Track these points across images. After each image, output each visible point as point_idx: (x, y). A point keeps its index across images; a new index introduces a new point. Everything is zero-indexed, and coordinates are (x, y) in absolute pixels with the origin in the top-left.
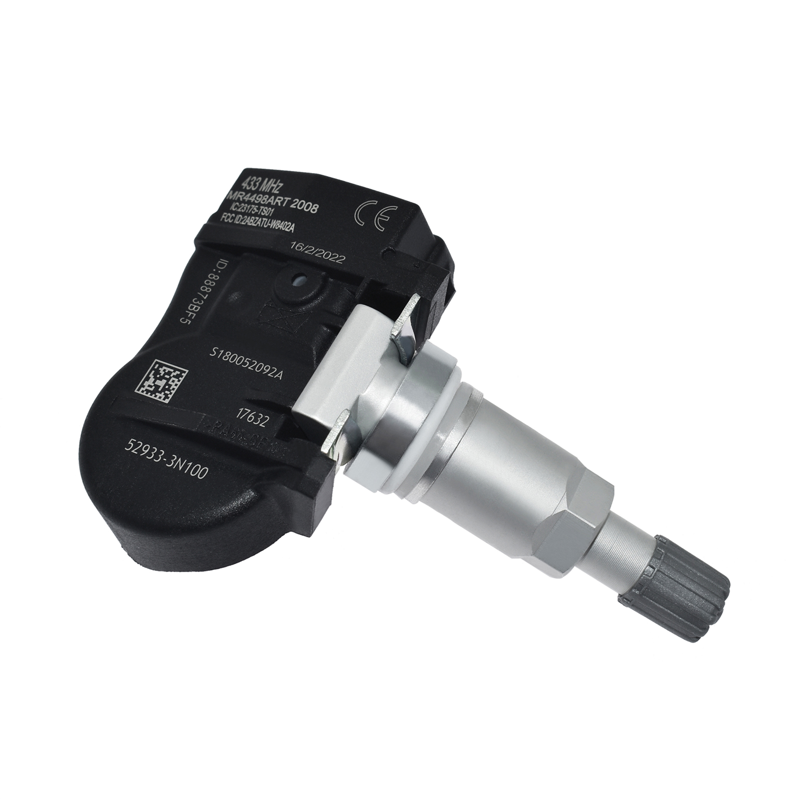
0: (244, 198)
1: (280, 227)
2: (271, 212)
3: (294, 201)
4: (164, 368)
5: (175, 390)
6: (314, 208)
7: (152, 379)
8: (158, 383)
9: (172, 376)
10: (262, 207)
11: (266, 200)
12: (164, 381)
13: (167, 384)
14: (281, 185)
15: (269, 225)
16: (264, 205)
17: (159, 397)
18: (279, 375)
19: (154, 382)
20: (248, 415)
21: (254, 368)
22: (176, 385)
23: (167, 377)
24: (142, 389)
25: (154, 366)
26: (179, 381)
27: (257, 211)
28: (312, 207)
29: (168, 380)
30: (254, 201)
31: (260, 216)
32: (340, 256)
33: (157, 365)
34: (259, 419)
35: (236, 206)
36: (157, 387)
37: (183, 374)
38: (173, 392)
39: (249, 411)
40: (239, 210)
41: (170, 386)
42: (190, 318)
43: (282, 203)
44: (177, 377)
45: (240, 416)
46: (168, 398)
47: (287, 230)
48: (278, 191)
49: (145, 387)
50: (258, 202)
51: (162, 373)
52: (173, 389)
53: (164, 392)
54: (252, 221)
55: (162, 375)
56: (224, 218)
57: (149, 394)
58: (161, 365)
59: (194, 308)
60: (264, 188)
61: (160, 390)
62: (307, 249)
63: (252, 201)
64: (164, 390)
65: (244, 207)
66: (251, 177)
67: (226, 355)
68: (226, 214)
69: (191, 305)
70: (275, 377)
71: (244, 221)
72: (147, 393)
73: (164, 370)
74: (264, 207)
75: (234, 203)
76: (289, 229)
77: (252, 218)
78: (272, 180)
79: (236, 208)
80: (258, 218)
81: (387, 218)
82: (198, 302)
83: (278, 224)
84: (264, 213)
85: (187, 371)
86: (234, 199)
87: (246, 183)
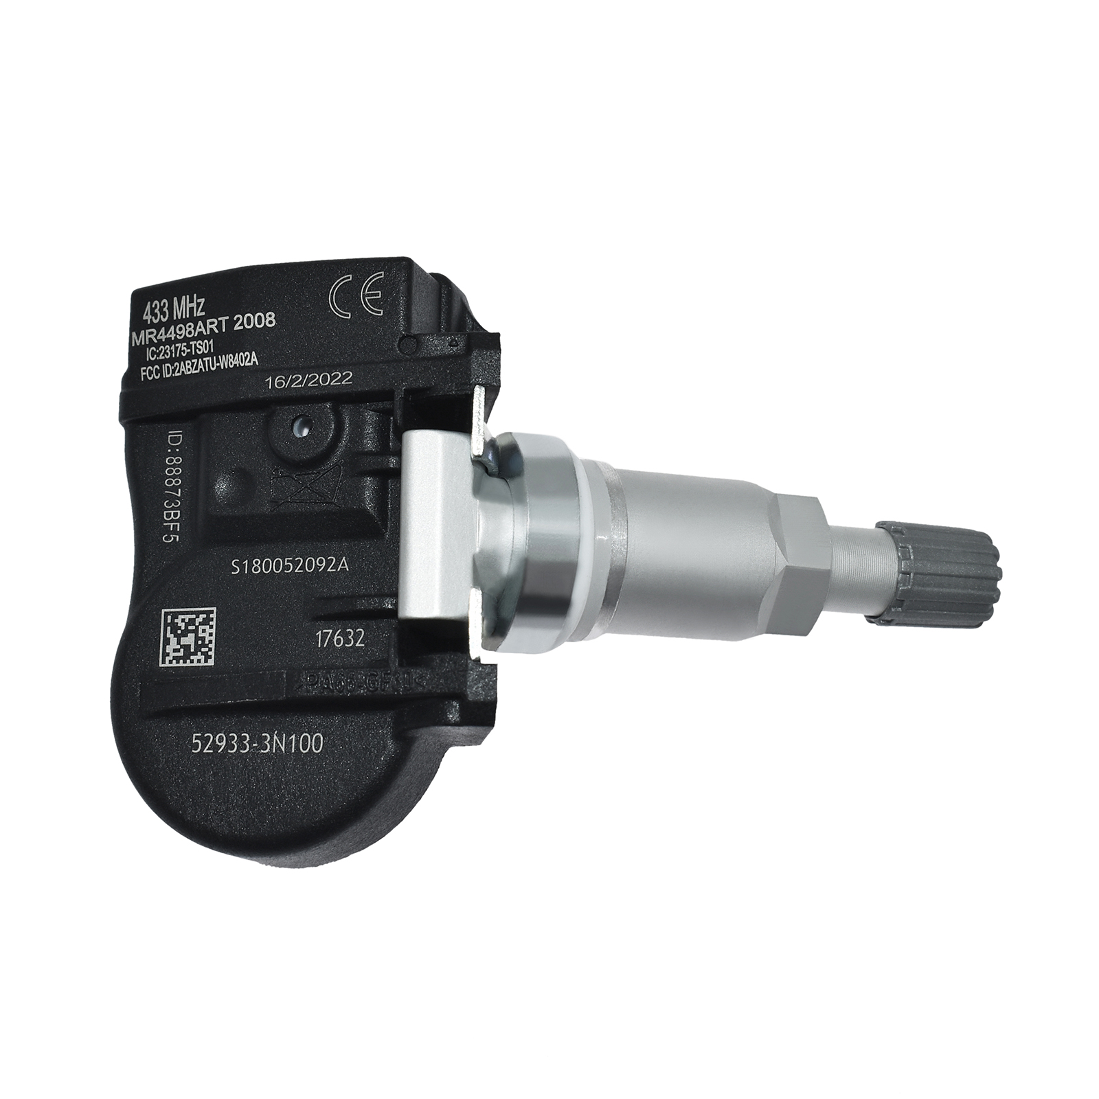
0: (159, 337)
1: (237, 363)
2: (210, 346)
3: (235, 318)
4: (180, 617)
5: (214, 642)
6: (269, 320)
7: (173, 640)
8: (184, 641)
9: (197, 624)
10: (193, 343)
11: (193, 331)
12: (191, 636)
13: (197, 638)
14: (202, 300)
15: (218, 364)
16: (194, 339)
17: (197, 660)
18: (343, 565)
19: (179, 643)
20: (332, 637)
21: (303, 568)
22: (211, 634)
23: (191, 628)
24: (168, 659)
25: (166, 619)
26: (211, 627)
27: (189, 350)
28: (266, 319)
29: (196, 631)
30: (175, 337)
31: (197, 357)
32: (344, 374)
33: (169, 617)
34: (350, 637)
35: (153, 353)
36: (187, 648)
37: (211, 616)
38: (212, 646)
39: (331, 631)
40: (161, 357)
41: (203, 639)
42: (175, 532)
43: (219, 326)
44: (206, 622)
45: (322, 645)
46: (210, 657)
47: (249, 364)
48: (201, 311)
49: (170, 655)
50: (182, 337)
51: (183, 626)
52: (210, 642)
53: (200, 651)
54: (190, 367)
55: (183, 628)
56: (145, 376)
57: (181, 661)
58: (175, 615)
59: (172, 516)
60: (178, 313)
61: (192, 650)
62: (292, 381)
63: (173, 339)
64: (198, 648)
65: (166, 351)
66: (149, 303)
67: (255, 565)
68: (145, 368)
69: (165, 512)
70: (339, 570)
71: (177, 371)
72: (178, 662)
73: (183, 620)
74: (195, 342)
75: (148, 349)
76: (250, 361)
77: (187, 362)
78: (184, 297)
79: (155, 356)
80: (195, 361)
81: (378, 294)
82: (173, 504)
83: (231, 360)
84: (200, 350)
85: (215, 609)
86: (143, 343)
87: (147, 315)
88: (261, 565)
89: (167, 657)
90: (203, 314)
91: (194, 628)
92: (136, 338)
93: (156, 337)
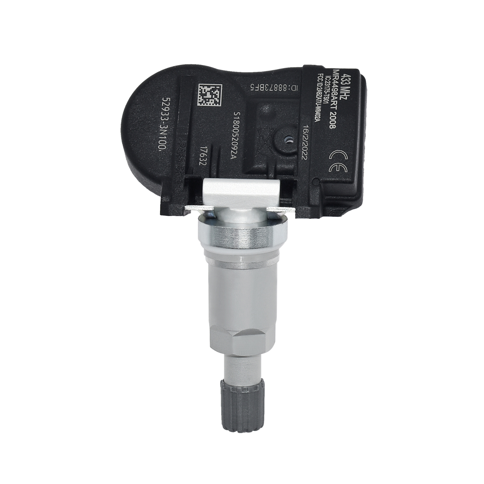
0: (334, 81)
1: (317, 113)
2: (326, 102)
3: (335, 112)
5: (207, 105)
6: (333, 126)
7: (209, 89)
8: (208, 94)
9: (215, 99)
10: (329, 95)
11: (334, 95)
12: (210, 96)
13: (209, 99)
14: (346, 99)
15: (318, 106)
16: (331, 95)
17: (200, 99)
18: (233, 157)
19: (208, 91)
20: (204, 153)
21: (234, 141)
22: (210, 104)
24: (202, 87)
27: (326, 94)
28: (333, 125)
29: (212, 98)
30: (333, 88)
31: (323, 97)
32: (306, 156)
33: (219, 87)
34: (203, 160)
36: (206, 95)
37: (218, 104)
38: (205, 105)
39: (207, 152)
40: (326, 82)
41: (208, 101)
42: (255, 89)
43: (334, 106)
45: (202, 149)
46: (201, 104)
48: (342, 98)
49: (203, 88)
50: (332, 90)
53: (204, 100)
54: (319, 94)
55: (214, 93)
56: (320, 75)
57: (200, 93)
58: (219, 90)
59: (262, 88)
60: (343, 89)
61: (204, 97)
62: (306, 136)
63: (332, 87)
64: (205, 99)
65: (328, 84)
66: (350, 76)
67: (237, 122)
68: (323, 75)
69: (263, 85)
70: (232, 155)
71: (319, 89)
72: (200, 91)
73: (217, 93)
74: (329, 96)
75: (331, 76)
76: (316, 118)
77: (322, 93)
78: (349, 91)
79: (327, 79)
80: (321, 96)
81: (338, 170)
82: (266, 88)
83: (318, 111)
84: (325, 98)
85: (220, 105)
86: (333, 74)
87: (345, 76)
88: (237, 124)
90: (340, 99)
91: (214, 97)
92: (336, 71)
93: (335, 80)
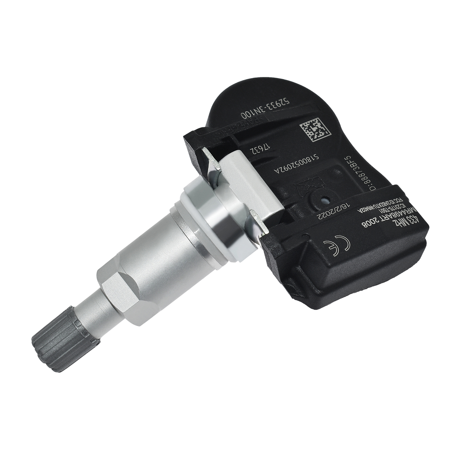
0: (404, 211)
1: (366, 208)
2: (381, 211)
3: (379, 221)
4: (323, 135)
5: (305, 132)
6: (365, 225)
7: (320, 127)
8: (316, 128)
9: (315, 135)
11: (392, 215)
12: (314, 130)
13: (312, 130)
14: (397, 225)
15: (373, 207)
16: (390, 213)
17: (307, 124)
18: (277, 171)
20: (263, 148)
21: (291, 165)
22: (308, 133)
23: (317, 133)
24: (317, 121)
25: (328, 132)
27: (389, 209)
28: (367, 224)
29: (314, 133)
32: (322, 218)
33: (327, 133)
34: (257, 150)
36: (313, 127)
38: (305, 131)
39: (265, 150)
40: (398, 205)
41: (310, 131)
42: (348, 161)
43: (384, 218)
45: (265, 145)
46: (302, 127)
47: (361, 209)
48: (395, 222)
50: (395, 212)
53: (308, 127)
54: (384, 204)
55: (319, 132)
56: (400, 199)
57: (312, 122)
58: (325, 134)
59: (353, 165)
60: (403, 220)
61: (311, 127)
62: (339, 208)
63: (398, 211)
65: (397, 207)
66: (419, 222)
67: (309, 160)
68: (402, 201)
69: (356, 165)
70: (278, 169)
71: (388, 202)
72: (313, 121)
73: (321, 134)
74: (388, 211)
75: (406, 207)
77: (386, 205)
78: (406, 225)
79: (401, 205)
80: (383, 206)
81: (331, 248)
82: (356, 168)
83: (369, 208)
84: (384, 209)
85: (313, 141)
86: (409, 209)
88: (307, 161)
89: (318, 121)
90: (393, 221)
92: (413, 210)
93: (406, 211)
